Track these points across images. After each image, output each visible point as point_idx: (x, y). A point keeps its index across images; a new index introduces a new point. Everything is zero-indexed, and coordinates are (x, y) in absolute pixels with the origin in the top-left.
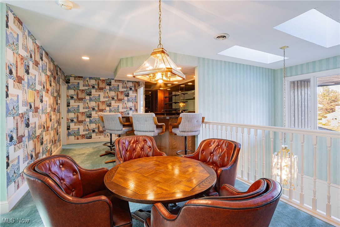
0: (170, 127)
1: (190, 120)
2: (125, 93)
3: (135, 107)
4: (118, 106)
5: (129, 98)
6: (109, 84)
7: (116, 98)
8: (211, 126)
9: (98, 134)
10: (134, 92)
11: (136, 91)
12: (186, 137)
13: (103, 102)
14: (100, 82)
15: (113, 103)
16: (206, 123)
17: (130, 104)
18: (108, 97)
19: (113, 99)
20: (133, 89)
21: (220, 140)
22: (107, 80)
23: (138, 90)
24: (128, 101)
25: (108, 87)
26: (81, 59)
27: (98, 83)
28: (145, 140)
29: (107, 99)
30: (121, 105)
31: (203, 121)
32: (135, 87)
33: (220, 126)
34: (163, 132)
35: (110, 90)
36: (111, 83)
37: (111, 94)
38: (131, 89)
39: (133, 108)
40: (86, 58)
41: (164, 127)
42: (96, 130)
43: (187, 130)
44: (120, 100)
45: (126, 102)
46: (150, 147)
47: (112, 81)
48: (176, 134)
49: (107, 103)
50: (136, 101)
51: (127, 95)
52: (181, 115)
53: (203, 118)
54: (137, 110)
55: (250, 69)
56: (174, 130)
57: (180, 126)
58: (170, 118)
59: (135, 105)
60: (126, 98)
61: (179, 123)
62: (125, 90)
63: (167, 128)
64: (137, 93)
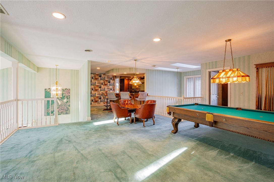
0: (135, 97)
1: (142, 95)
2: (108, 81)
3: (113, 88)
4: (105, 88)
5: (110, 83)
6: (100, 76)
7: (103, 84)
8: (151, 97)
9: (94, 102)
10: (113, 81)
11: (114, 80)
12: (141, 101)
13: (97, 86)
14: (96, 75)
15: (102, 86)
16: (149, 96)
17: (111, 87)
18: (100, 83)
19: (102, 84)
20: (112, 79)
21: (151, 100)
22: (99, 74)
23: (115, 79)
24: (110, 85)
25: (100, 78)
26: (96, 69)
27: (95, 76)
28: (128, 101)
29: (99, 84)
30: (106, 87)
31: (147, 95)
32: (113, 78)
33: (153, 97)
34: (132, 99)
35: (101, 79)
36: (101, 76)
37: (101, 82)
38: (111, 79)
39: (112, 89)
40: (98, 68)
41: (132, 97)
42: (94, 100)
43: (141, 98)
44: (106, 85)
45: (109, 86)
46: (130, 103)
47: (102, 74)
48: (137, 100)
49: (99, 86)
50: (114, 85)
51: (109, 82)
52: (139, 93)
53: (147, 94)
54: (114, 90)
55: (169, 73)
56: (136, 99)
57: (139, 97)
58: (135, 94)
59: (113, 87)
60: (109, 84)
61: (138, 96)
62: (108, 79)
63: (133, 98)
64: (114, 81)
